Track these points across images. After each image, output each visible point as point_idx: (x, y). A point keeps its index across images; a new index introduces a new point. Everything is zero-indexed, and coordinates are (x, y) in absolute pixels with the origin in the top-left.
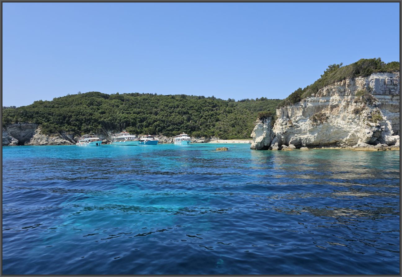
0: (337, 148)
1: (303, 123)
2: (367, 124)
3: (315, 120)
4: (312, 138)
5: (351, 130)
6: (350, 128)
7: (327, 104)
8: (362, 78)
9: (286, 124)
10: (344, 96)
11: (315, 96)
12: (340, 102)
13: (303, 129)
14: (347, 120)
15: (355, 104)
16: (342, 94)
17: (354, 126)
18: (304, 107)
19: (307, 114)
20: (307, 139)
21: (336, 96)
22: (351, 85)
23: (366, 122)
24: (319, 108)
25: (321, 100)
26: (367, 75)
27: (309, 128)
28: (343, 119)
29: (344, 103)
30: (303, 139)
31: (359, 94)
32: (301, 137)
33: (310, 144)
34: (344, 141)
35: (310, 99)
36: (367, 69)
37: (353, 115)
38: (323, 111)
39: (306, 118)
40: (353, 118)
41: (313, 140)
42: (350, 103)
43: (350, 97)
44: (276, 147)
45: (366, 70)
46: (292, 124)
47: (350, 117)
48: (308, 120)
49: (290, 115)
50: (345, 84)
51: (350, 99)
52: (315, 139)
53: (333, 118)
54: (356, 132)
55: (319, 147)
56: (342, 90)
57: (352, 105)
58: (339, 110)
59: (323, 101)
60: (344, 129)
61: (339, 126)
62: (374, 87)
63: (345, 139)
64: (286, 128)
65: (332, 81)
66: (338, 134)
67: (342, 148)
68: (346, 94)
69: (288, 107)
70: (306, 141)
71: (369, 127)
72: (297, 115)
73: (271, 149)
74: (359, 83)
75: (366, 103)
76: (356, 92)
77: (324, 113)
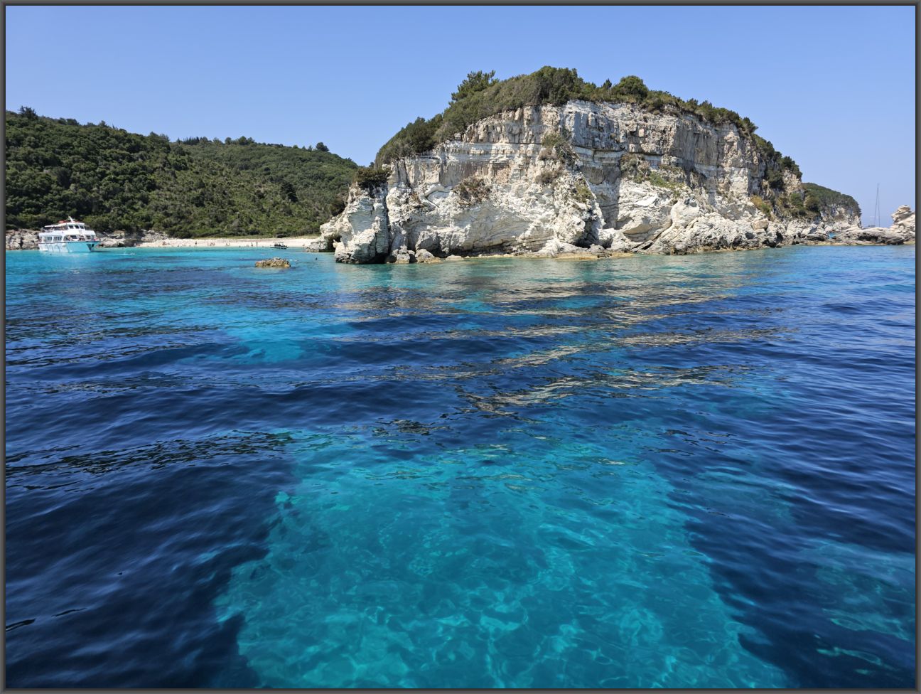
0: (506, 255)
1: (440, 200)
2: (574, 206)
3: (465, 195)
4: (461, 234)
5: (533, 218)
6: (532, 213)
7: (484, 159)
8: (555, 109)
9: (407, 202)
10: (519, 143)
11: (461, 140)
12: (511, 156)
13: (442, 213)
14: (526, 197)
15: (542, 162)
16: (516, 138)
17: (539, 208)
18: (441, 162)
19: (448, 180)
20: (451, 236)
21: (504, 144)
22: (533, 120)
23: (571, 201)
24: (469, 168)
25: (473, 150)
26: (561, 103)
27: (455, 212)
28: (518, 195)
29: (519, 160)
30: (442, 236)
31: (547, 142)
32: (438, 231)
33: (456, 249)
34: (519, 240)
35: (452, 145)
36: (560, 90)
37: (538, 185)
38: (477, 174)
39: (446, 190)
40: (539, 192)
41: (462, 240)
42: (531, 161)
43: (531, 146)
44: (404, 256)
45: (559, 92)
46: (420, 202)
47: (533, 191)
48: (451, 193)
49: (412, 181)
50: (522, 116)
51: (531, 152)
52: (466, 236)
53: (498, 190)
54: (545, 221)
55: (474, 254)
56: (516, 130)
57: (535, 165)
58: (510, 174)
59: (478, 152)
60: (520, 216)
61: (512, 209)
62: (573, 129)
63: (522, 236)
64: (410, 212)
65: (496, 109)
66: (507, 225)
67: (516, 255)
68: (524, 141)
69: (408, 161)
70: (450, 242)
71: (578, 211)
72: (427, 181)
73: (394, 260)
74: (549, 117)
75: (563, 162)
76: (542, 137)
77: (480, 178)
